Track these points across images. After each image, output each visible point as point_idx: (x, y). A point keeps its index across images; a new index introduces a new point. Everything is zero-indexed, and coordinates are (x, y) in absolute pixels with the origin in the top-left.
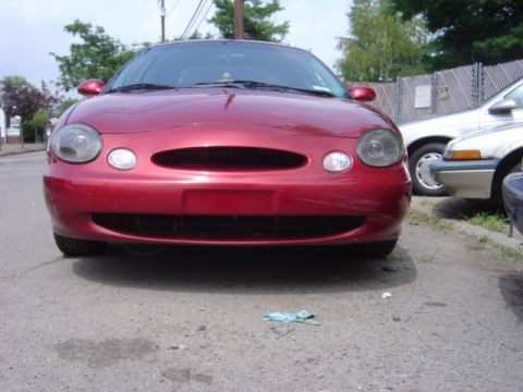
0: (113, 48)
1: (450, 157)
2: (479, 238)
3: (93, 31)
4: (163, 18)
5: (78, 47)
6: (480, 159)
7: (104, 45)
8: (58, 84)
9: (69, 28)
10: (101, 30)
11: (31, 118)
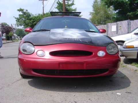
0: (30, 15)
1: (125, 47)
2: (134, 70)
3: (25, 11)
4: (43, 7)
5: (21, 15)
6: (134, 48)
7: (28, 15)
8: (16, 25)
9: (18, 10)
10: (27, 11)
11: (8, 34)
